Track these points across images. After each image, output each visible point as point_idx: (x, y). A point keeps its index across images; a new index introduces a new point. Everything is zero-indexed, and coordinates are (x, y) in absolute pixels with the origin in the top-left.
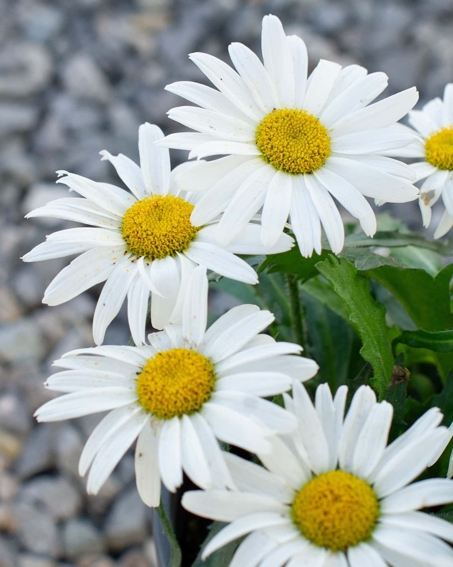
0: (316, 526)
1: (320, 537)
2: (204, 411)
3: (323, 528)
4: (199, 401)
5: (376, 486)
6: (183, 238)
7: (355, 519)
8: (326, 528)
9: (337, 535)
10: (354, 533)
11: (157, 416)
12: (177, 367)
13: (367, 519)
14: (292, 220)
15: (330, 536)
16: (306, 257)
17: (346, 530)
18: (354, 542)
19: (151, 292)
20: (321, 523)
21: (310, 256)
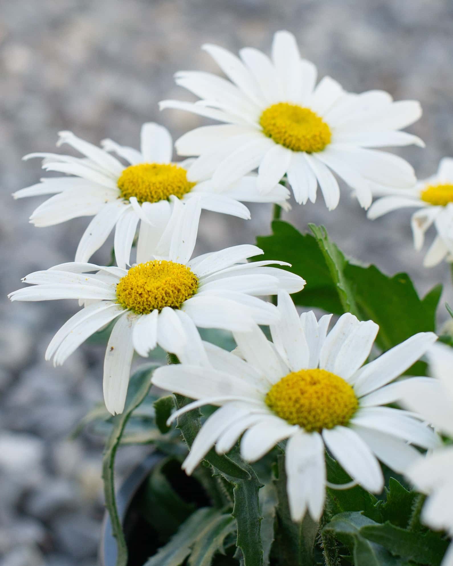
0: (291, 403)
1: (295, 415)
2: (184, 308)
3: (298, 406)
4: (179, 300)
5: (355, 388)
6: (178, 189)
7: (333, 401)
8: (302, 406)
9: (313, 413)
10: (331, 415)
11: (135, 311)
12: (161, 272)
13: (346, 406)
14: (289, 176)
15: (305, 414)
16: (300, 203)
17: (322, 410)
18: (330, 425)
19: (140, 220)
20: (297, 401)
21: (304, 203)
